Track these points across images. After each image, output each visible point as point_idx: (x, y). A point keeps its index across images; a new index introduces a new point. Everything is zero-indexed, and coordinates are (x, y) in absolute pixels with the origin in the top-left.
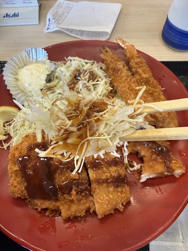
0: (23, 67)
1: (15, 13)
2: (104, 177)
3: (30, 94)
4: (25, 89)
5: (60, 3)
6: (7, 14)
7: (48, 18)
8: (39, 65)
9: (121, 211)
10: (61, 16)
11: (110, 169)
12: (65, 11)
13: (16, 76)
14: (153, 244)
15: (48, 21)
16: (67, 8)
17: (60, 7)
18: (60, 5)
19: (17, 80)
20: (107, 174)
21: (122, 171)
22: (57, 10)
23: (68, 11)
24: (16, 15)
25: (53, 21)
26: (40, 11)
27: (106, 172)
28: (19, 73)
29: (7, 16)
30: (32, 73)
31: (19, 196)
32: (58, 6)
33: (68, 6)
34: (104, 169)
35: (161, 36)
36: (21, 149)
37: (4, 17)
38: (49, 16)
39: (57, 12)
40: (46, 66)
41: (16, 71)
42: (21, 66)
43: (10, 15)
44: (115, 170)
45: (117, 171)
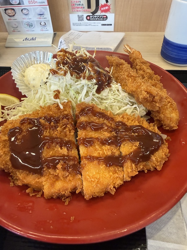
1: (33, 38)
2: (96, 154)
4: (29, 84)
5: (72, 33)
6: (26, 39)
7: (60, 41)
10: (72, 40)
11: (104, 147)
12: (75, 37)
13: (23, 73)
15: (59, 43)
16: (77, 36)
17: (72, 35)
18: (72, 34)
19: (24, 76)
20: (98, 151)
21: (115, 150)
22: (69, 36)
23: (78, 38)
24: (34, 39)
25: (64, 42)
28: (26, 71)
29: (26, 40)
30: (37, 70)
32: (70, 34)
33: (78, 34)
34: (97, 147)
37: (23, 40)
38: (61, 39)
39: (69, 37)
41: (24, 69)
42: (29, 66)
43: (29, 39)
44: (109, 148)
45: (110, 150)
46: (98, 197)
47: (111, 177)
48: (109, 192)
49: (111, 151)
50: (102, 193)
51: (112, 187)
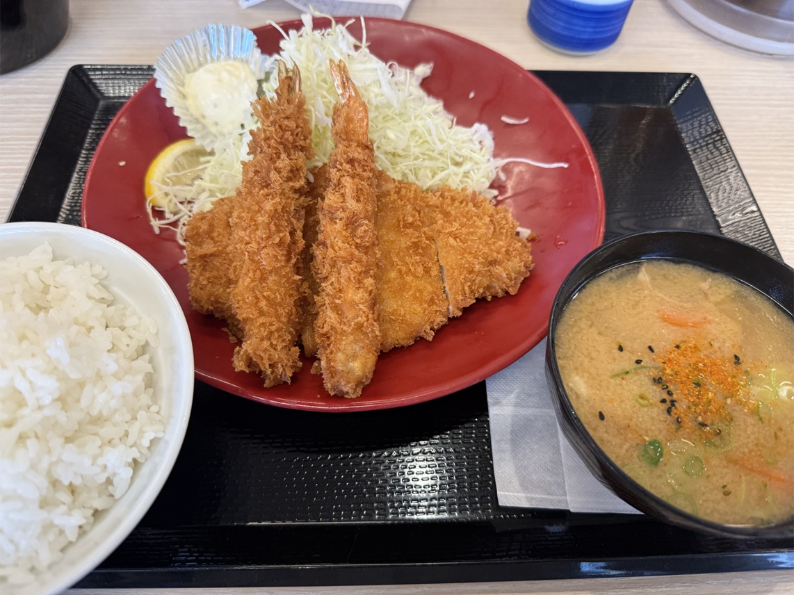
0: (195, 70)
3: (213, 129)
4: (204, 117)
8: (237, 64)
9: (428, 341)
11: (407, 259)
13: (181, 88)
14: (496, 412)
19: (184, 97)
20: (399, 267)
21: (431, 263)
27: (398, 265)
28: (186, 81)
30: (220, 80)
31: (211, 308)
35: (525, 22)
36: (213, 219)
40: (252, 66)
41: (181, 77)
42: (192, 68)
44: (417, 261)
45: (420, 264)
46: (402, 347)
47: (425, 312)
48: (422, 338)
49: (423, 265)
50: (411, 340)
51: (429, 328)
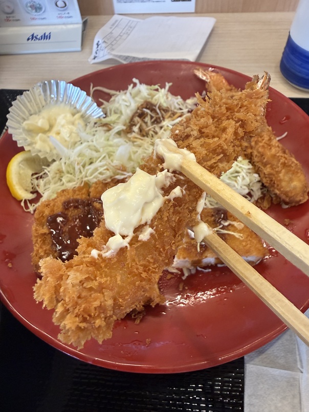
1: (45, 34)
6: (33, 35)
12: (123, 31)
15: (95, 46)
17: (116, 26)
23: (129, 32)
24: (47, 36)
25: (104, 45)
26: (84, 30)
37: (28, 39)
38: (98, 38)
39: (111, 33)
43: (38, 37)
